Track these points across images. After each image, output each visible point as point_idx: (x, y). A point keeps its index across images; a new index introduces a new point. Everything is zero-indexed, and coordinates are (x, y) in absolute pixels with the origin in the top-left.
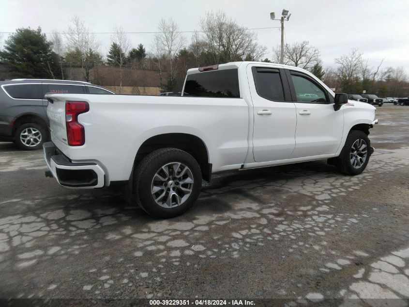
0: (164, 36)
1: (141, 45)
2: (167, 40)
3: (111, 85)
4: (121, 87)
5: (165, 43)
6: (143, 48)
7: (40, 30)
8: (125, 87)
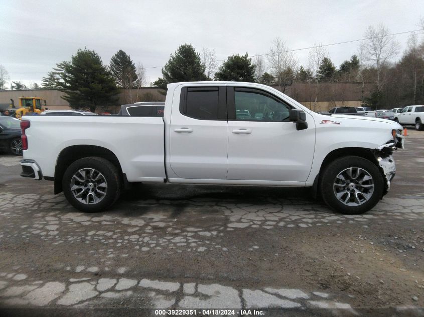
0: (371, 44)
1: (354, 56)
2: (375, 48)
3: (306, 101)
4: (316, 103)
5: (372, 52)
6: (357, 59)
7: (247, 56)
8: (320, 103)
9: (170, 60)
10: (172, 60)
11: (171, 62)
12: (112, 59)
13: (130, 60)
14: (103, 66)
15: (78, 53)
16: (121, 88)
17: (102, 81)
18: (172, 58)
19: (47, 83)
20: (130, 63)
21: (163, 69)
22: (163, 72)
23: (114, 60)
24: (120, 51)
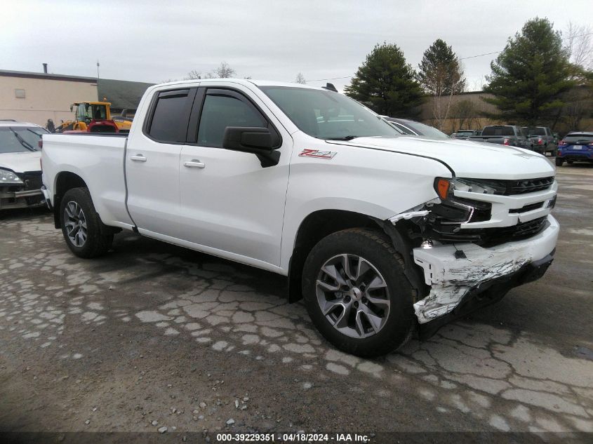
9: (507, 46)
10: (510, 47)
11: (509, 50)
12: (425, 54)
13: (451, 52)
14: (407, 64)
15: (375, 50)
16: (433, 95)
17: (401, 87)
18: (510, 44)
19: (349, 92)
20: (450, 57)
21: (492, 63)
22: (492, 67)
23: (428, 56)
24: (437, 41)
